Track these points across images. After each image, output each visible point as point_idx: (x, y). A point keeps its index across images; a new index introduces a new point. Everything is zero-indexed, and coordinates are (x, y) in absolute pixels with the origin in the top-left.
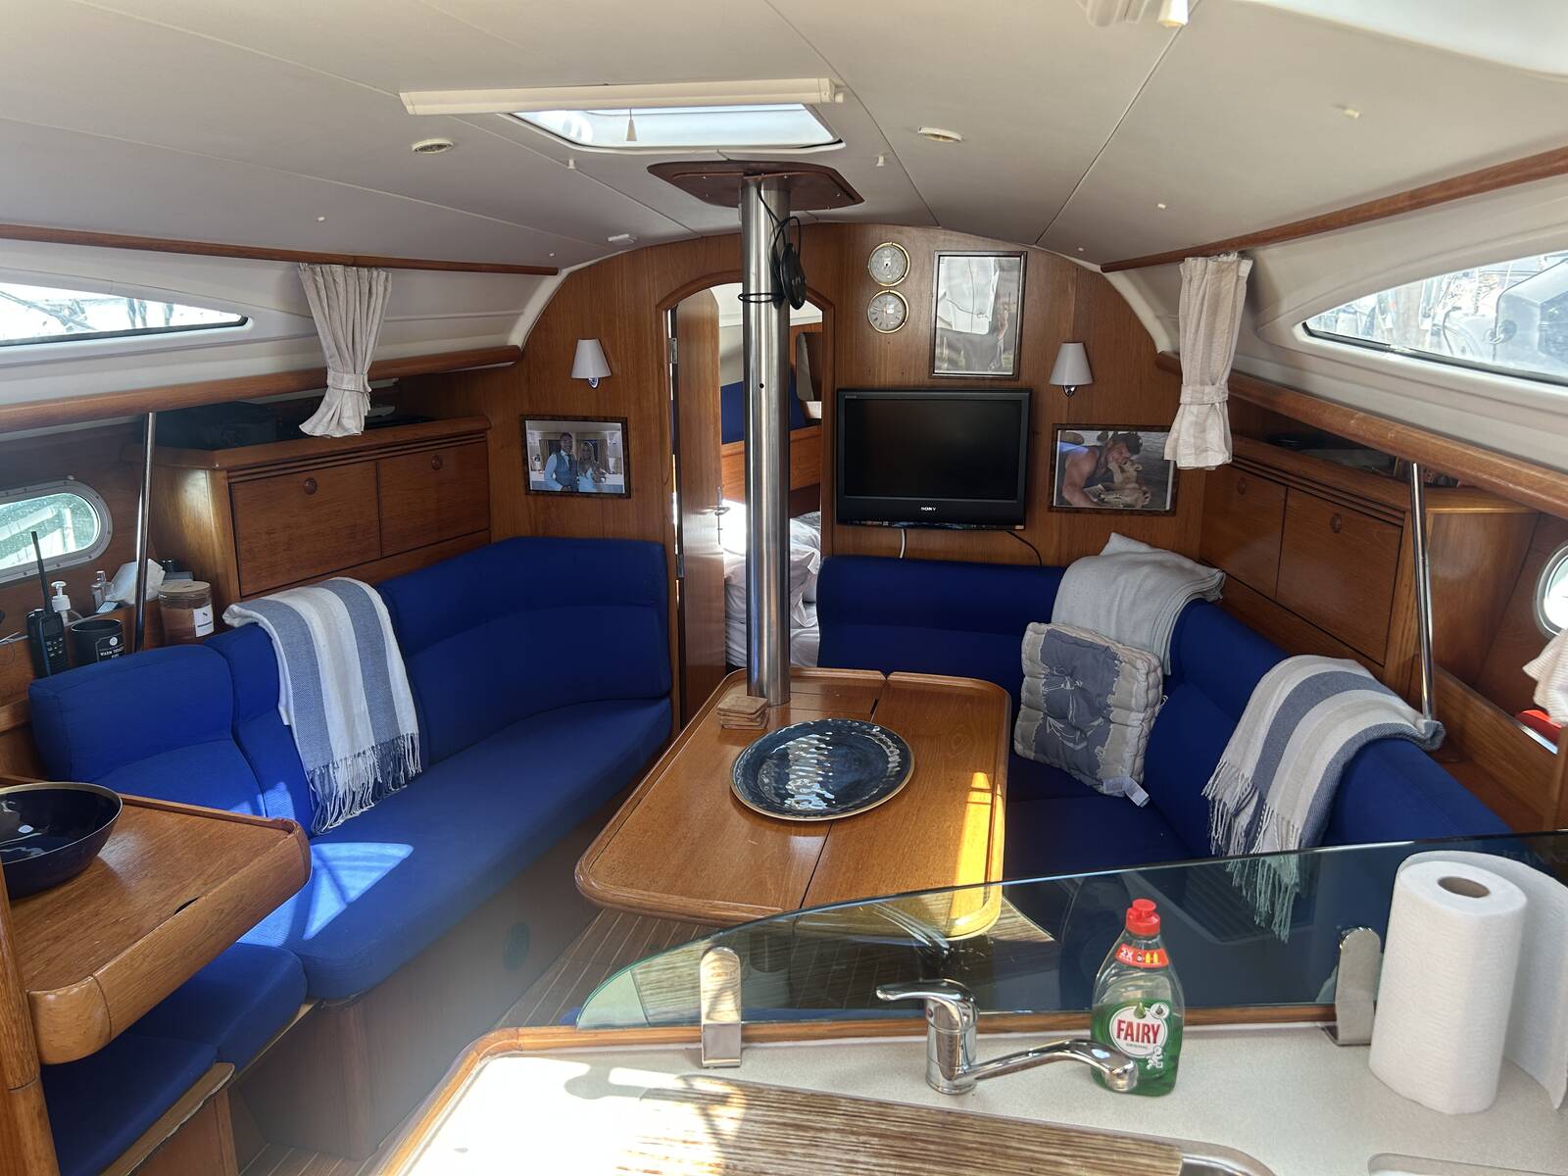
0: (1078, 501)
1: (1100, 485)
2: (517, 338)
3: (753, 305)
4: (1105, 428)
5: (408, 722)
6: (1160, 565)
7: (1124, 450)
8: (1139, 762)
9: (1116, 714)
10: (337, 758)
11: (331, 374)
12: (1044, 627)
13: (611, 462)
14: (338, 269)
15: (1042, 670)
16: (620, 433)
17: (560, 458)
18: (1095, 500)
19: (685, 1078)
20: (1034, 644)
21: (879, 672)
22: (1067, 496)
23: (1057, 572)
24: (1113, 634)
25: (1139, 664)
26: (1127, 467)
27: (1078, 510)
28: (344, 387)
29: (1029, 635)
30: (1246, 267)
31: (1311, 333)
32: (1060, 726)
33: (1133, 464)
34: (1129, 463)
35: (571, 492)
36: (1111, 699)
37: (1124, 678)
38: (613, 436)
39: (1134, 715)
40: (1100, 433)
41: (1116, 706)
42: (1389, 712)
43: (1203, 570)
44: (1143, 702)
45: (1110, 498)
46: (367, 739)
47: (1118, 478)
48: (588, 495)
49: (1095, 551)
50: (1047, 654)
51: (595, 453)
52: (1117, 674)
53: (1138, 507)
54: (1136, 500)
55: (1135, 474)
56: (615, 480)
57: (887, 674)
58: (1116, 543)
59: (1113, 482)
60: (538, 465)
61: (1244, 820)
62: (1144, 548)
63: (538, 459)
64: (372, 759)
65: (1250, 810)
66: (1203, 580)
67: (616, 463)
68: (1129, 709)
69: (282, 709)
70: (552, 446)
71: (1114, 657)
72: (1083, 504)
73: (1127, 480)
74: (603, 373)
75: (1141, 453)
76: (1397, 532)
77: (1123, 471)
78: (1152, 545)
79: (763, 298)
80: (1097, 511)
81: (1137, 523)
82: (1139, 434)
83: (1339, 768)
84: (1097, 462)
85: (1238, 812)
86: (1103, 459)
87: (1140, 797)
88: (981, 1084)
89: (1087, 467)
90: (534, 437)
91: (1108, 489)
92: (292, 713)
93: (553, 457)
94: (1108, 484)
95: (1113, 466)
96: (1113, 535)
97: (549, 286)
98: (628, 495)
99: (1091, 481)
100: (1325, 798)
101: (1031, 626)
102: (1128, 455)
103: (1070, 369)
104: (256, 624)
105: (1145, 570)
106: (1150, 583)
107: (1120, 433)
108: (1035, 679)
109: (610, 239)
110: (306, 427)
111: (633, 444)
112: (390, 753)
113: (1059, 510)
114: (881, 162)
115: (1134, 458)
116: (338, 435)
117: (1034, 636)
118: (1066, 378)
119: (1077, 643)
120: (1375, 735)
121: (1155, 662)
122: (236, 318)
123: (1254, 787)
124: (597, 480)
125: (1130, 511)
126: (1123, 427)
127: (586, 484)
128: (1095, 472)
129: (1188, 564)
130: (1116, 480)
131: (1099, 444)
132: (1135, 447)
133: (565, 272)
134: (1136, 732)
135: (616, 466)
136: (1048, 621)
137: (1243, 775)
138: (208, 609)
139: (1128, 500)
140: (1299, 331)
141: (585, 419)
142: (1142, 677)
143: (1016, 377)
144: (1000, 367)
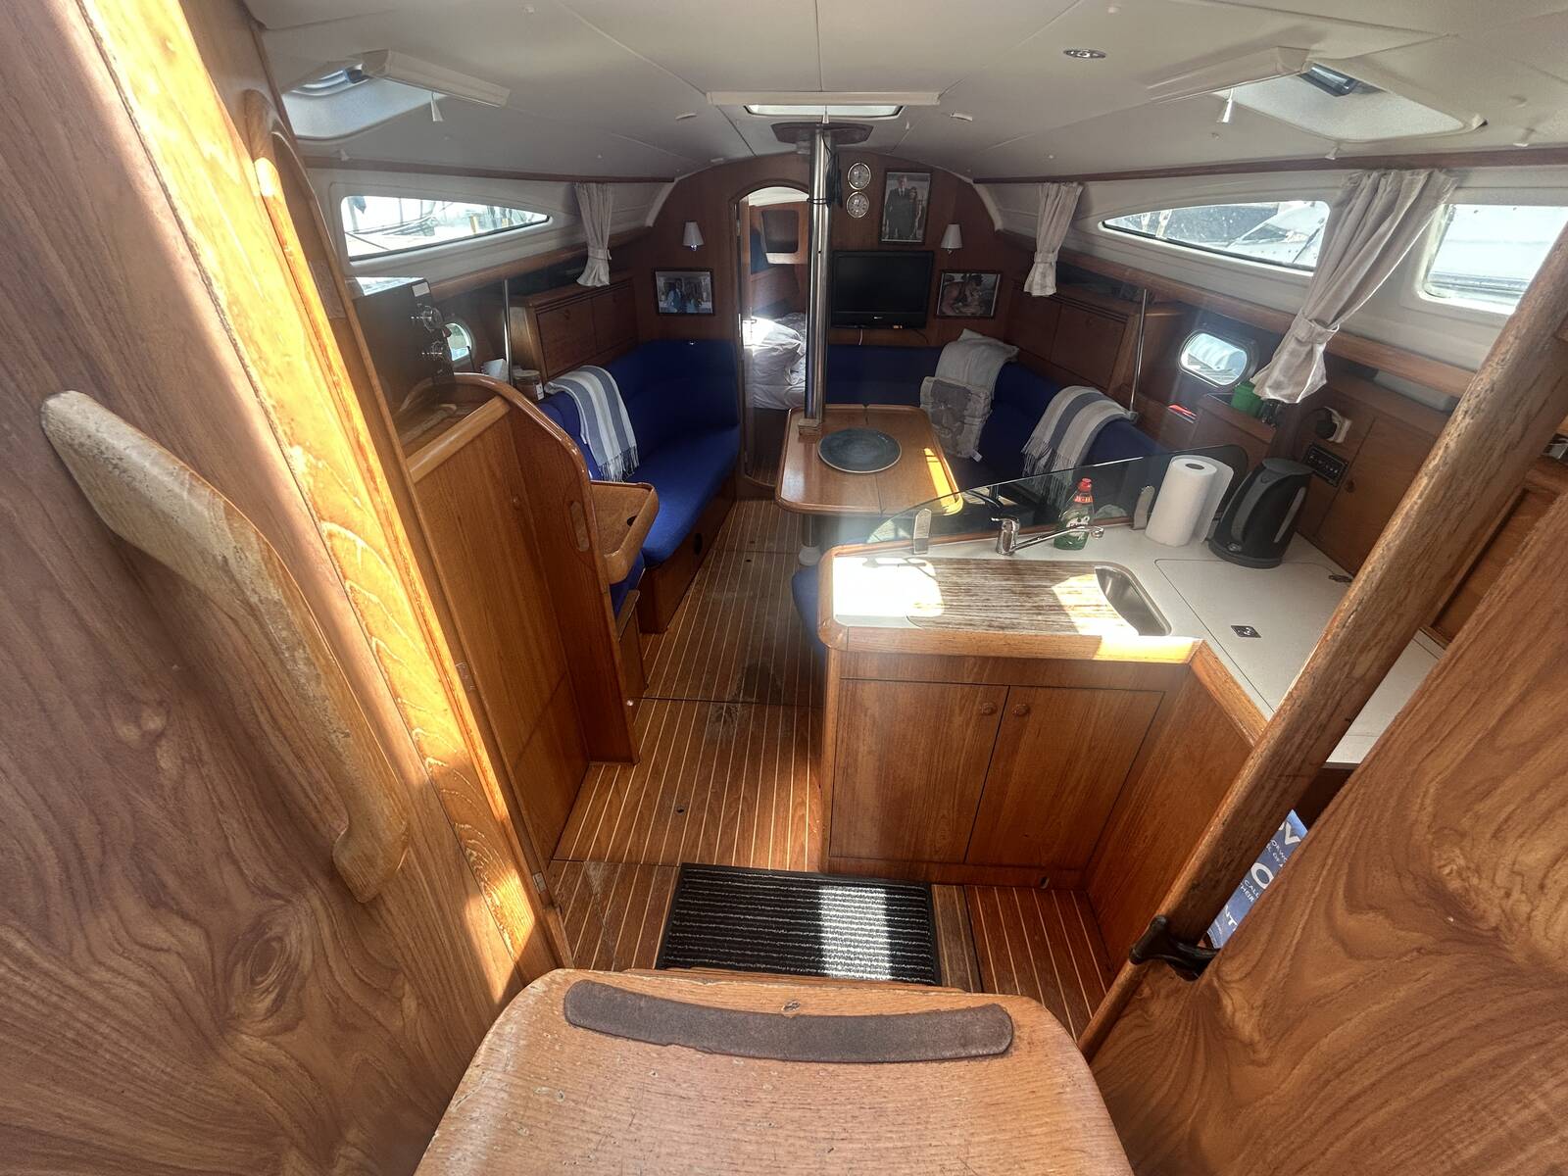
0: (950, 313)
1: (961, 303)
2: (650, 222)
3: (815, 206)
4: (965, 272)
5: (632, 442)
6: (989, 345)
8: (978, 442)
9: (968, 420)
10: (609, 459)
11: (590, 249)
12: (933, 379)
13: (705, 295)
14: (594, 185)
15: (930, 399)
16: (709, 278)
17: (675, 292)
18: (958, 311)
19: (906, 559)
20: (927, 387)
21: (862, 405)
22: (944, 310)
23: (940, 350)
24: (965, 380)
25: (981, 395)
26: (975, 294)
27: (949, 317)
28: (599, 257)
29: (925, 383)
30: (1080, 189)
31: (1106, 226)
32: (937, 427)
34: (976, 291)
35: (683, 314)
36: (966, 413)
37: (973, 402)
38: (706, 280)
39: (976, 420)
40: (963, 275)
41: (968, 416)
42: (1116, 410)
43: (1008, 346)
44: (981, 413)
45: (964, 310)
46: (619, 452)
47: (969, 300)
48: (692, 314)
49: (956, 339)
50: (933, 394)
51: (695, 293)
52: (970, 400)
53: (978, 315)
54: (978, 311)
55: (978, 297)
56: (707, 305)
57: (865, 406)
58: (966, 334)
59: (967, 301)
60: (663, 297)
61: (1043, 461)
62: (980, 336)
63: (663, 294)
64: (620, 461)
65: (1046, 457)
66: (1009, 352)
67: (708, 294)
68: (974, 417)
69: (582, 436)
70: (671, 286)
71: (969, 392)
72: (951, 314)
73: (974, 300)
74: (701, 243)
75: (983, 285)
76: (1123, 325)
77: (972, 295)
78: (984, 335)
79: (821, 201)
81: (978, 324)
82: (982, 275)
83: (1095, 434)
84: (961, 290)
85: (1039, 458)
86: (963, 289)
87: (978, 457)
88: (1017, 552)
89: (955, 293)
90: (661, 282)
91: (965, 305)
92: (588, 437)
93: (672, 293)
94: (964, 302)
95: (968, 293)
96: (965, 330)
97: (669, 188)
98: (714, 314)
99: (957, 300)
100: (1088, 447)
101: (926, 378)
102: (974, 286)
103: (952, 240)
104: (563, 392)
105: (983, 347)
106: (985, 354)
107: (972, 274)
108: (926, 405)
109: (713, 161)
110: (581, 281)
111: (716, 284)
112: (626, 454)
113: (940, 317)
114: (908, 127)
115: (978, 288)
116: (599, 286)
117: (927, 383)
118: (950, 243)
119: (950, 386)
120: (1111, 420)
121: (988, 394)
122: (544, 217)
123: (1050, 444)
124: (697, 306)
125: (974, 317)
127: (691, 309)
128: (958, 297)
129: (1001, 344)
131: (962, 281)
132: (979, 281)
133: (677, 180)
134: (977, 428)
135: (707, 297)
136: (933, 376)
137: (1044, 441)
138: (541, 385)
139: (973, 311)
140: (1100, 225)
141: (691, 270)
142: (982, 401)
143: (923, 243)
144: (915, 238)
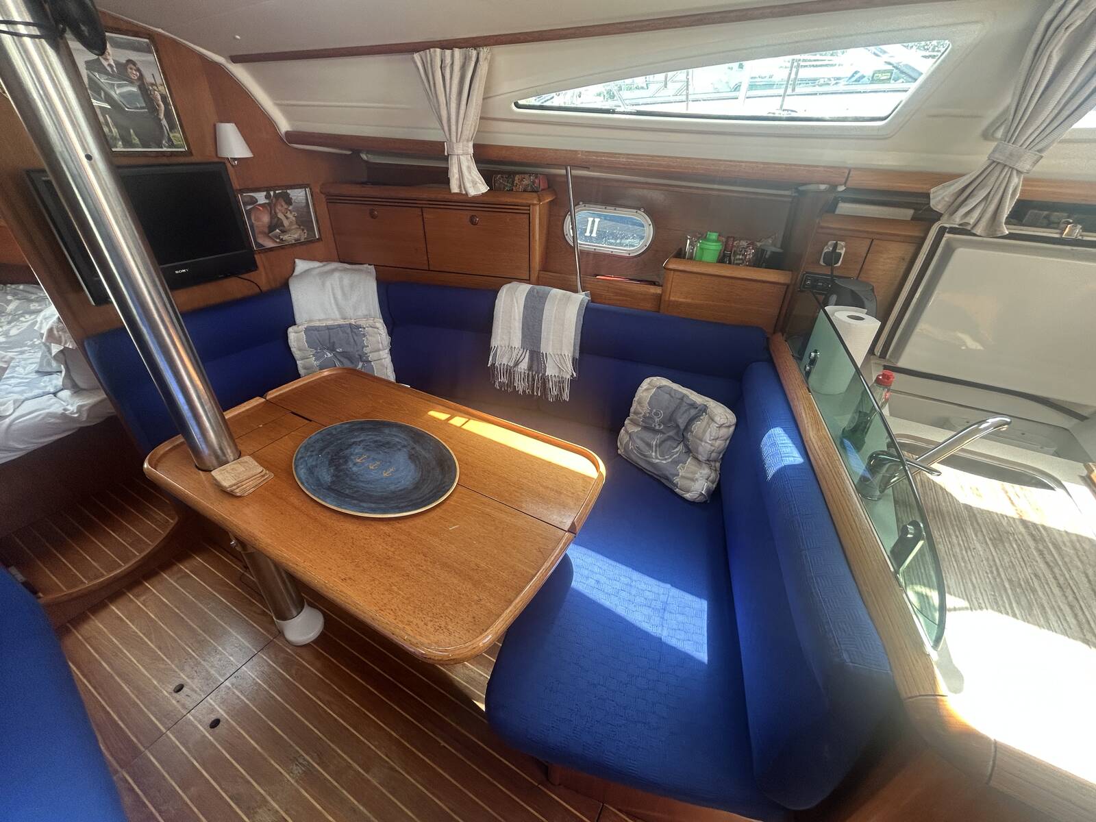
0: (269, 244)
1: (277, 230)
6: (338, 270)
7: (283, 203)
9: (371, 357)
12: (299, 328)
15: (311, 352)
18: (278, 240)
20: (298, 340)
21: (258, 398)
22: (260, 241)
24: (338, 316)
25: (378, 325)
26: (289, 215)
27: (271, 249)
29: (291, 335)
30: (490, 56)
31: (517, 105)
33: (291, 213)
34: (289, 212)
36: (365, 350)
37: (369, 336)
39: (381, 352)
40: (265, 193)
41: (370, 353)
43: (359, 268)
45: (285, 237)
47: (286, 223)
50: (311, 344)
52: (365, 336)
53: (303, 240)
54: (300, 235)
55: (294, 219)
57: (261, 396)
59: (284, 226)
61: (524, 366)
65: (526, 361)
66: (369, 272)
68: (379, 350)
71: (358, 327)
72: (272, 245)
73: (291, 223)
75: (294, 204)
76: (527, 216)
77: (287, 218)
78: (321, 261)
80: (282, 248)
82: (288, 191)
83: (581, 322)
84: (271, 213)
85: (517, 364)
86: (273, 212)
91: (283, 232)
94: (281, 228)
95: (280, 216)
96: (297, 260)
100: (579, 337)
101: (290, 329)
103: (232, 144)
105: (337, 275)
107: (277, 192)
108: (306, 360)
117: (296, 337)
118: (234, 151)
119: (328, 328)
120: (585, 304)
121: (382, 322)
123: (525, 347)
126: (279, 187)
128: (271, 222)
129: (348, 266)
130: (285, 225)
131: (267, 201)
132: (289, 201)
136: (296, 324)
137: (515, 348)
139: (296, 236)
142: (382, 332)
143: (189, 153)
144: (172, 145)
